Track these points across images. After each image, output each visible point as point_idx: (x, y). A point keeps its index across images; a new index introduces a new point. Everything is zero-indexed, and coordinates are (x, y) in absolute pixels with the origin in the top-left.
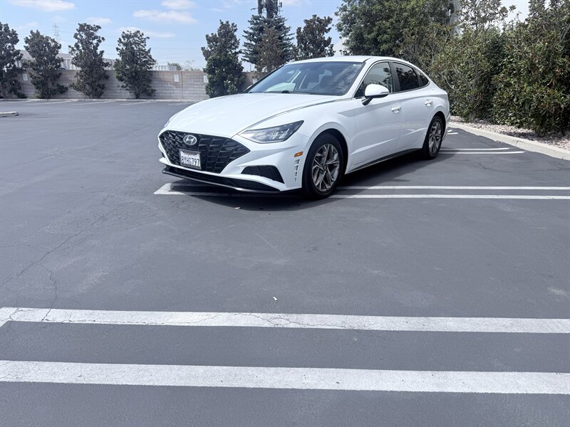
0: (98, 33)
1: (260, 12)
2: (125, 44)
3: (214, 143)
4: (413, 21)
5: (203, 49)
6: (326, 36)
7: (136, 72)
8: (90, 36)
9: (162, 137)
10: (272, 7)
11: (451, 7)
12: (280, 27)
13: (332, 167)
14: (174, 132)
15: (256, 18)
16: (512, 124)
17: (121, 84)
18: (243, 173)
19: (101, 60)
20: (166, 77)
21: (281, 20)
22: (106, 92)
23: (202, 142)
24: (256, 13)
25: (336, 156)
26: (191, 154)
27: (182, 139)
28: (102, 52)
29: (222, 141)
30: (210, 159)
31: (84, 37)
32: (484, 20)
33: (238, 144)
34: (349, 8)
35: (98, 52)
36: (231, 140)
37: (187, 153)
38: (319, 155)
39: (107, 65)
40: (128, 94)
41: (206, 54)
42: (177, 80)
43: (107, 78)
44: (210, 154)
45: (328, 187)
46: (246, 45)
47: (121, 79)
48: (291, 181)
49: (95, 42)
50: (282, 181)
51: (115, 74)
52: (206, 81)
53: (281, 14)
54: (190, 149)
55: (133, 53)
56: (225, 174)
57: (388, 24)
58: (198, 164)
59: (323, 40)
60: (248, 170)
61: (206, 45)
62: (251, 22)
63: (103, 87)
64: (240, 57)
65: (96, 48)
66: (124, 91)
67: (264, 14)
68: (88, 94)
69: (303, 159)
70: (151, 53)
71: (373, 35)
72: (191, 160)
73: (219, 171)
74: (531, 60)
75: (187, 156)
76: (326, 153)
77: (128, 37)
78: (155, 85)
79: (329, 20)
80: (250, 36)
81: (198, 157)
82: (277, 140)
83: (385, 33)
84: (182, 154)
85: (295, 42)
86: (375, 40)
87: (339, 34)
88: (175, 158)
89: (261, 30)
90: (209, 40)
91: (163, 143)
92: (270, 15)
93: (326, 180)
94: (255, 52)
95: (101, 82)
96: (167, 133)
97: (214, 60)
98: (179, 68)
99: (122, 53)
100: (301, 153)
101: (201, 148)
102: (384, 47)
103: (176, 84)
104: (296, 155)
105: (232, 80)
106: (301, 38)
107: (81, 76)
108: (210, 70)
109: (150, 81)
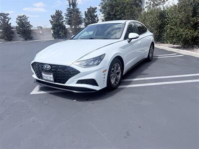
0: (8, 16)
1: (70, 6)
2: (19, 20)
3: (60, 69)
4: (128, 7)
5: (50, 20)
6: (95, 14)
7: (25, 30)
8: (5, 18)
9: (32, 65)
10: (74, 5)
11: (141, 2)
12: (78, 12)
13: (118, 73)
14: (38, 63)
15: (68, 9)
16: (171, 43)
17: (19, 35)
18: (77, 83)
19: (10, 27)
20: (37, 32)
21: (77, 9)
22: (13, 39)
23: (54, 68)
24: (68, 7)
25: (119, 68)
26: (48, 74)
27: (42, 67)
28: (10, 24)
29: (64, 68)
30: (58, 77)
31: (3, 18)
32: (157, 5)
33: (73, 68)
34: (104, 3)
35: (9, 23)
36: (69, 67)
37: (46, 74)
38: (113, 69)
39: (13, 28)
40: (22, 39)
41: (51, 22)
42: (41, 32)
43: (13, 33)
44: (58, 74)
45: (117, 83)
46: (66, 18)
47: (19, 33)
48: (102, 85)
49: (7, 20)
50: (97, 85)
51: (16, 32)
52: (52, 32)
53: (77, 7)
54: (48, 72)
55: (23, 23)
56: (67, 84)
57: (119, 8)
58: (52, 79)
59: (94, 16)
60: (80, 82)
61: (51, 19)
62: (67, 10)
63: (12, 37)
64: (64, 23)
65: (8, 22)
66: (20, 38)
67: (72, 7)
68: (6, 40)
69: (107, 73)
70: (30, 23)
71: (114, 12)
72: (49, 77)
73: (64, 83)
74: (181, 19)
75: (45, 75)
76: (115, 68)
77: (20, 17)
78: (32, 35)
79: (96, 8)
80: (67, 15)
81: (52, 76)
82: (93, 65)
83: (118, 12)
84: (43, 74)
85: (84, 17)
86: (114, 14)
87: (101, 13)
88: (40, 76)
89: (71, 13)
90: (52, 17)
91: (33, 68)
92: (73, 7)
93: (116, 80)
94: (69, 21)
95: (11, 35)
96: (34, 63)
97: (54, 24)
98: (41, 28)
99: (18, 23)
100: (106, 70)
101: (53, 71)
102: (118, 17)
103: (40, 34)
104: (104, 72)
105: (62, 31)
106: (86, 15)
107: (3, 33)
108: (53, 28)
109: (30, 34)
